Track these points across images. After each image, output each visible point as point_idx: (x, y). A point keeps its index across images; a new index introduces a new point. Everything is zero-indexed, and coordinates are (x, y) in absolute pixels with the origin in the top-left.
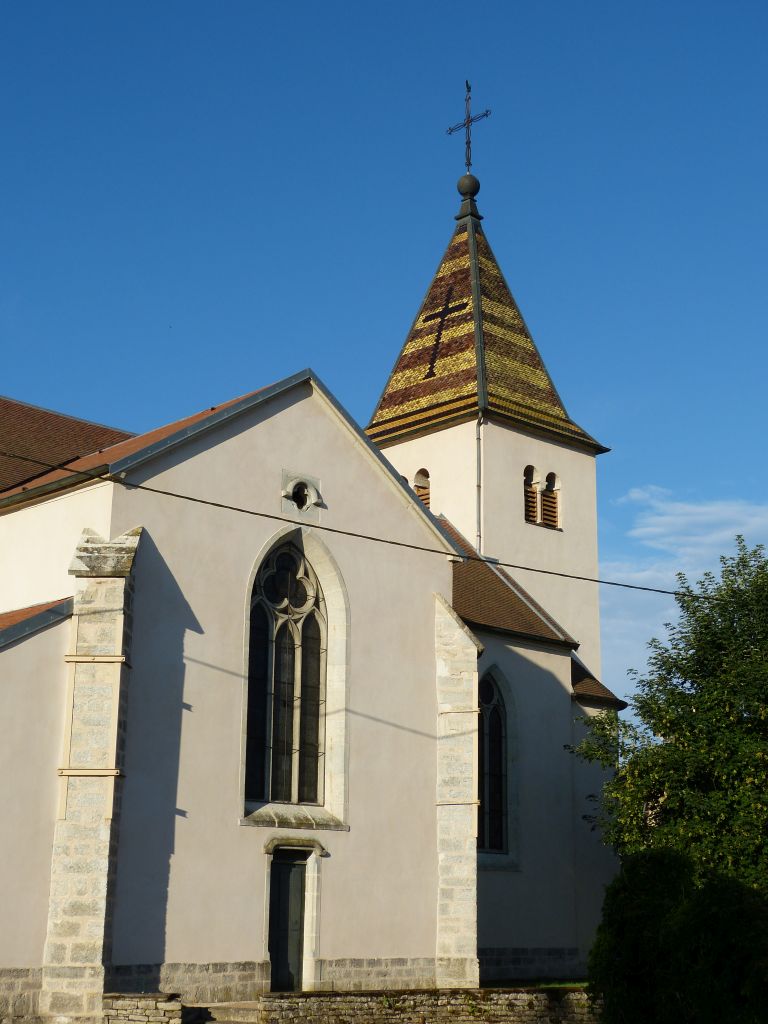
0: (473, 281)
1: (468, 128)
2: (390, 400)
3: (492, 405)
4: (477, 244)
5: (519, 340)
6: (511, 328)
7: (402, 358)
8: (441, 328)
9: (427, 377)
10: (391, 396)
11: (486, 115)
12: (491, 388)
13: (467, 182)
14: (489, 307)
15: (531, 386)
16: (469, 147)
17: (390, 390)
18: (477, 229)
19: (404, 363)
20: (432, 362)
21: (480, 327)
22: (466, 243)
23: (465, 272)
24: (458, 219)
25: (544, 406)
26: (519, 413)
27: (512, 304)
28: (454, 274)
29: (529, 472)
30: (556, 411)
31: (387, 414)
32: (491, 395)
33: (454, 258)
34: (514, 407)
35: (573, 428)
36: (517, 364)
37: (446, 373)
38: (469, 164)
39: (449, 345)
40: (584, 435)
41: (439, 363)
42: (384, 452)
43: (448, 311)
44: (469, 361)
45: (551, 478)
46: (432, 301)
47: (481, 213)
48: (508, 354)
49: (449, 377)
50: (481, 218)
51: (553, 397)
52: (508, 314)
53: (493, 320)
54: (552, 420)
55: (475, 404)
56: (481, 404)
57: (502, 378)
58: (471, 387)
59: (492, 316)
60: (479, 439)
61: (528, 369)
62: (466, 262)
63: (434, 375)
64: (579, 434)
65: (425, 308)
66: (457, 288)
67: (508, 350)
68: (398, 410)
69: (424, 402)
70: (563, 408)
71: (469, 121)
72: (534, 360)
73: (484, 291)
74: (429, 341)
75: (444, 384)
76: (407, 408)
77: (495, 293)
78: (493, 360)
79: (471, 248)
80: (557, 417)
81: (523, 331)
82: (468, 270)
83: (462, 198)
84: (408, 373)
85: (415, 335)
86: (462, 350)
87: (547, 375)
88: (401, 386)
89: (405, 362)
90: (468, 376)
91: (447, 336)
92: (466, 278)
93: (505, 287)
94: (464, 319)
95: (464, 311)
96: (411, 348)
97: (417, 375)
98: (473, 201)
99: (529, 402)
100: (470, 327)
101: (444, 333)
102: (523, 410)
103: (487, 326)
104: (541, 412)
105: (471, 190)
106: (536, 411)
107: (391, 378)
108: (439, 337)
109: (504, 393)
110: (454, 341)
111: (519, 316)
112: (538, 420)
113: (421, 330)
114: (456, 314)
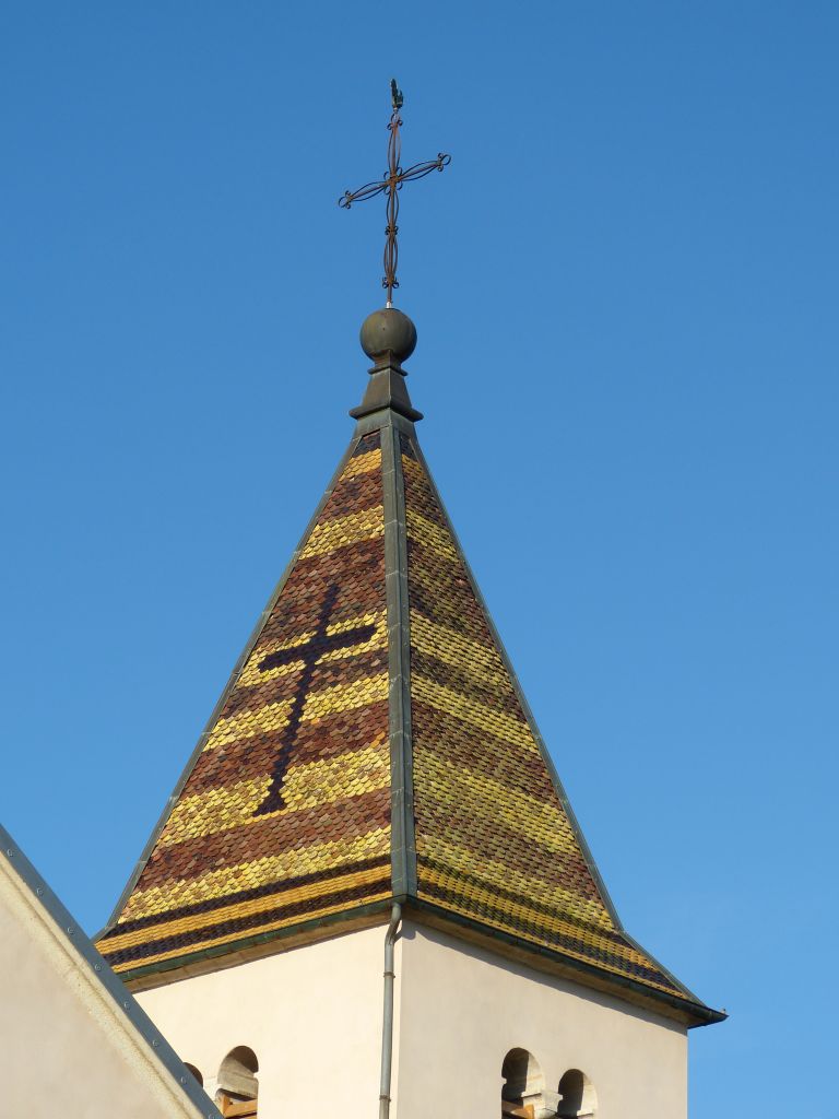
0: (390, 572)
1: (392, 194)
2: (164, 865)
3: (428, 887)
4: (405, 481)
5: (502, 726)
6: (483, 693)
7: (201, 759)
8: (304, 685)
9: (262, 809)
10: (169, 855)
11: (438, 166)
12: (428, 845)
13: (384, 325)
14: (429, 638)
15: (527, 845)
16: (392, 241)
17: (167, 840)
18: (406, 444)
19: (207, 773)
20: (278, 772)
21: (403, 688)
22: (376, 476)
23: (373, 548)
24: (358, 416)
25: (561, 897)
26: (495, 913)
27: (487, 635)
28: (343, 552)
29: (515, 1065)
30: (590, 910)
31: (157, 900)
32: (425, 862)
33: (345, 511)
34: (483, 897)
35: (632, 957)
36: (494, 787)
37: (313, 802)
38: (391, 283)
39: (322, 732)
40: (659, 976)
41: (295, 776)
42: (143, 999)
43: (322, 644)
44: (374, 774)
45: (572, 1085)
46: (285, 617)
47: (416, 405)
48: (471, 759)
49: (319, 811)
50: (415, 417)
51: (583, 874)
52: (476, 660)
53: (439, 672)
54: (579, 934)
55: (384, 885)
56: (400, 885)
57: (453, 821)
58: (376, 840)
59: (436, 663)
60: (390, 975)
61: (523, 802)
62: (374, 523)
63: (282, 804)
64: (645, 972)
65: (266, 633)
66: (350, 587)
67: (473, 749)
68: (187, 892)
69: (253, 873)
70: (607, 904)
71: (396, 177)
72: (539, 778)
73: (417, 599)
74: (272, 718)
75: (307, 830)
76: (208, 886)
77: (446, 605)
78: (434, 774)
79: (389, 489)
80: (592, 928)
81: (513, 704)
82: (379, 542)
83: (371, 364)
84: (215, 796)
85: (238, 701)
86: (356, 745)
87: (570, 817)
88: (195, 829)
89: (209, 770)
90: (368, 811)
91: (317, 707)
92: (374, 563)
93: (471, 590)
94: (365, 667)
95: (365, 647)
96: (225, 735)
97: (238, 803)
98: (399, 374)
99: (521, 884)
100: (377, 688)
101: (311, 698)
102: (507, 906)
103: (422, 687)
104: (553, 912)
105: (394, 348)
106: (538, 907)
107: (170, 807)
108: (297, 710)
109: (459, 857)
110: (335, 720)
111: (503, 665)
112: (543, 932)
113: (253, 691)
114: (345, 652)
